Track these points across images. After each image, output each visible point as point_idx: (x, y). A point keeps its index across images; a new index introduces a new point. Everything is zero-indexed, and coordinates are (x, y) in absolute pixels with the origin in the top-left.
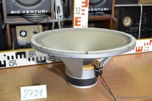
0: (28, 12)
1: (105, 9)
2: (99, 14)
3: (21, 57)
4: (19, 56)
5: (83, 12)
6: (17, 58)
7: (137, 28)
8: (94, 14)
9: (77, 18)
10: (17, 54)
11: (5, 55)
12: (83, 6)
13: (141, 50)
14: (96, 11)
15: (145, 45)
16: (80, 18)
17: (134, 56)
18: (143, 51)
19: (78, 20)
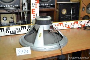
0: (7, 6)
1: (51, 5)
2: (48, 8)
5: (36, 6)
8: (45, 8)
14: (46, 6)
15: (72, 24)
17: (66, 30)
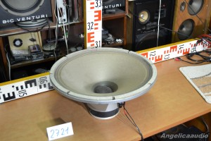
0: (23, 19)
3: (31, 86)
4: (29, 85)
5: (96, 26)
6: (27, 87)
7: (155, 23)
9: (89, 34)
10: (26, 83)
11: (13, 87)
12: (95, 20)
13: (161, 59)
15: (165, 53)
16: (93, 33)
18: (163, 60)
19: (92, 35)
